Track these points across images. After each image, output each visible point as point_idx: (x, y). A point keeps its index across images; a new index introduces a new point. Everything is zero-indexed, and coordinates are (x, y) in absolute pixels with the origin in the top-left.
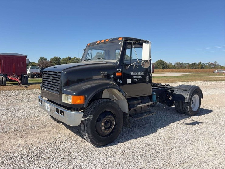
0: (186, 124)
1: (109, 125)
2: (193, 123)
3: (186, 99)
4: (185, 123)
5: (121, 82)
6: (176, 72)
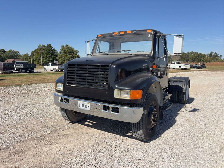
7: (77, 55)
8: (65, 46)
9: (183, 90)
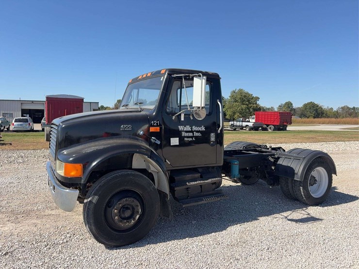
0: (289, 220)
1: (128, 214)
2: (305, 218)
3: (297, 174)
4: (289, 218)
5: (158, 142)
6: (338, 123)
7: (256, 104)
8: (237, 91)
9: (295, 175)
